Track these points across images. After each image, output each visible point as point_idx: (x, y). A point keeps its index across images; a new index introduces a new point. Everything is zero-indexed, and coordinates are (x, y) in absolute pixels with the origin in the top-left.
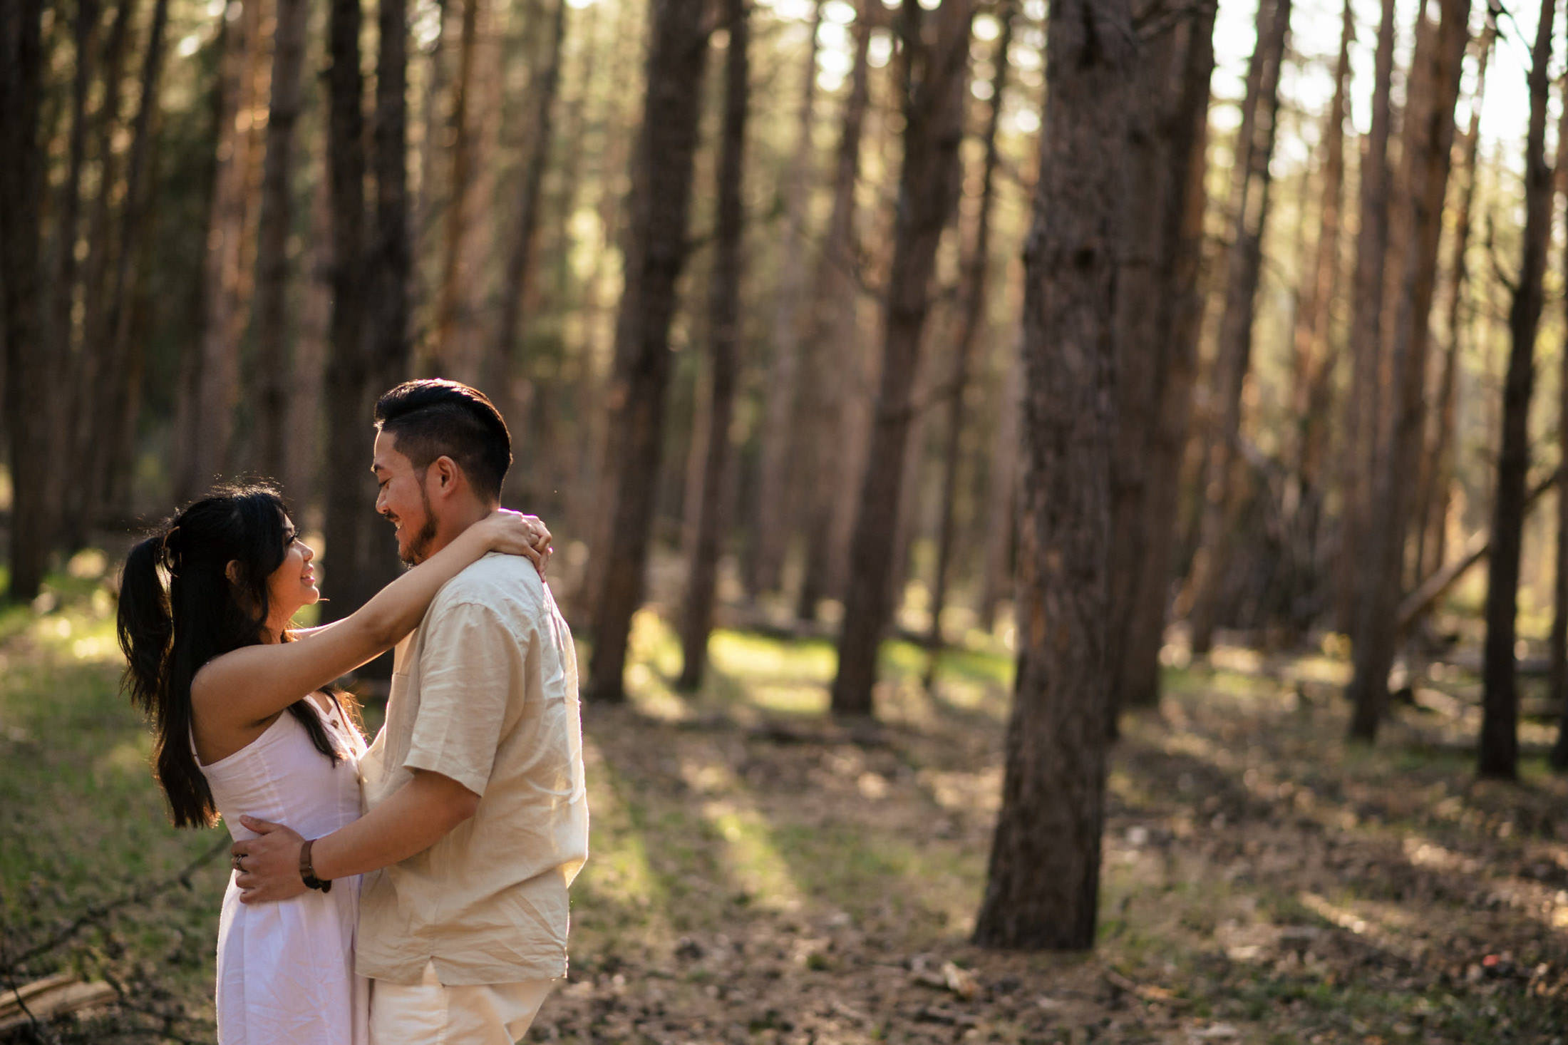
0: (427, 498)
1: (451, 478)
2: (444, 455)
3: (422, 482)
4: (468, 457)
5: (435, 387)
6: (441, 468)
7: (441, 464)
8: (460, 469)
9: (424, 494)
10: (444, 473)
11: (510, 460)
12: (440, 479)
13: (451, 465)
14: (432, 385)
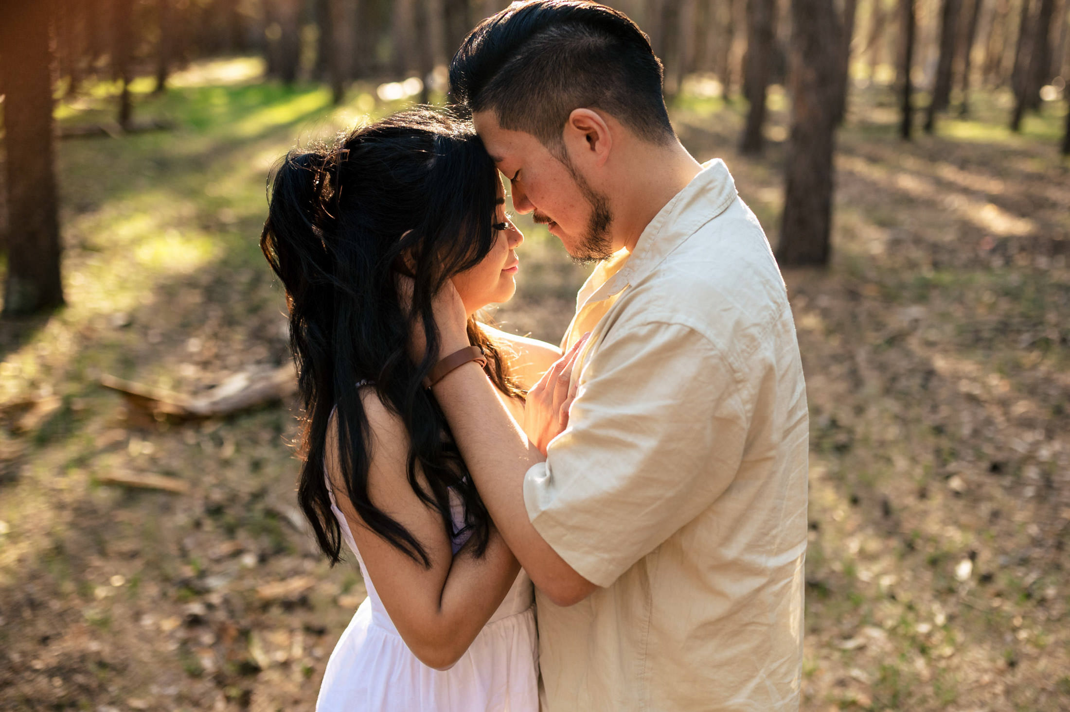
0: (582, 178)
1: (601, 135)
2: (575, 108)
3: (564, 158)
4: (608, 94)
5: (514, 17)
6: (579, 128)
7: (576, 121)
8: (605, 115)
9: (574, 173)
10: (587, 132)
11: (659, 67)
12: (587, 144)
13: (592, 119)
14: (508, 16)
